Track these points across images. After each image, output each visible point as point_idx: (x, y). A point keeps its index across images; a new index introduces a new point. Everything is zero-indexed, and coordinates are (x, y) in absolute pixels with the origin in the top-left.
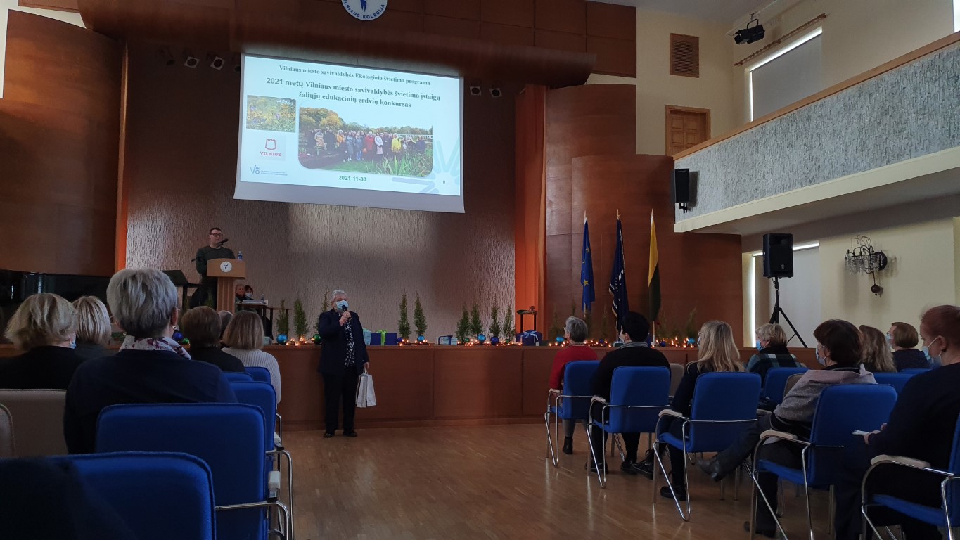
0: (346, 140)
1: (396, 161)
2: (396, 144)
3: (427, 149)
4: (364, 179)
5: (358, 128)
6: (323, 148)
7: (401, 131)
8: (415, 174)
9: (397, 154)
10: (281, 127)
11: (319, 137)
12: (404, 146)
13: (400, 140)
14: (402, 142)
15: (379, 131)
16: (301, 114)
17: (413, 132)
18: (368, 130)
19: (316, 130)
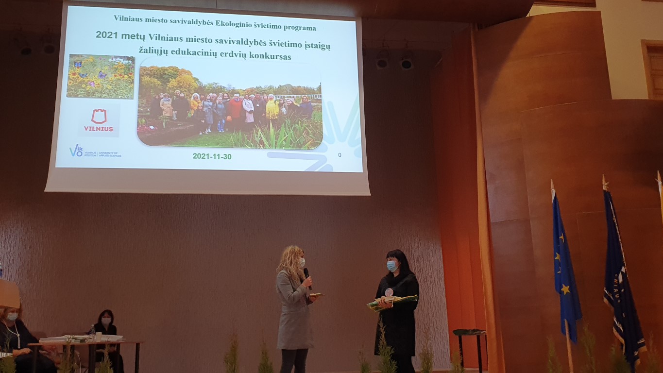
0: (203, 106)
1: (272, 130)
2: (272, 107)
3: (314, 113)
4: (228, 157)
5: (218, 90)
6: (171, 118)
7: (279, 91)
8: (299, 147)
9: (274, 121)
10: (114, 93)
11: (166, 104)
12: (284, 110)
13: (277, 103)
14: (280, 105)
15: (248, 93)
16: (141, 76)
17: (295, 91)
18: (234, 92)
19: (162, 95)
